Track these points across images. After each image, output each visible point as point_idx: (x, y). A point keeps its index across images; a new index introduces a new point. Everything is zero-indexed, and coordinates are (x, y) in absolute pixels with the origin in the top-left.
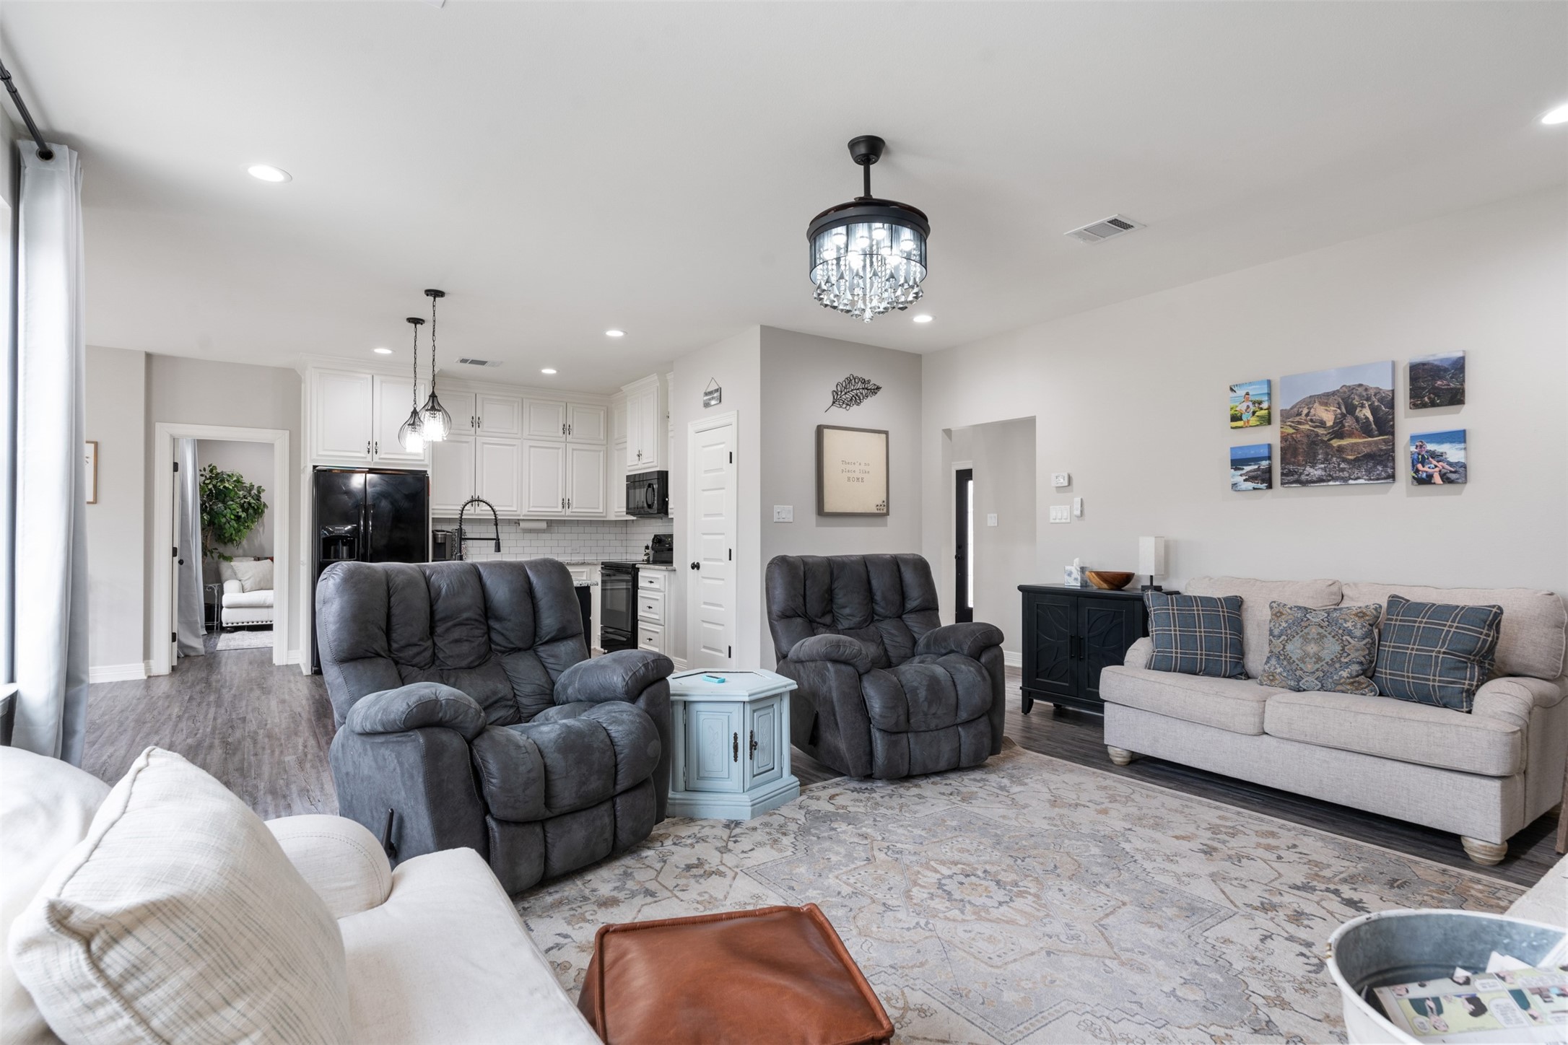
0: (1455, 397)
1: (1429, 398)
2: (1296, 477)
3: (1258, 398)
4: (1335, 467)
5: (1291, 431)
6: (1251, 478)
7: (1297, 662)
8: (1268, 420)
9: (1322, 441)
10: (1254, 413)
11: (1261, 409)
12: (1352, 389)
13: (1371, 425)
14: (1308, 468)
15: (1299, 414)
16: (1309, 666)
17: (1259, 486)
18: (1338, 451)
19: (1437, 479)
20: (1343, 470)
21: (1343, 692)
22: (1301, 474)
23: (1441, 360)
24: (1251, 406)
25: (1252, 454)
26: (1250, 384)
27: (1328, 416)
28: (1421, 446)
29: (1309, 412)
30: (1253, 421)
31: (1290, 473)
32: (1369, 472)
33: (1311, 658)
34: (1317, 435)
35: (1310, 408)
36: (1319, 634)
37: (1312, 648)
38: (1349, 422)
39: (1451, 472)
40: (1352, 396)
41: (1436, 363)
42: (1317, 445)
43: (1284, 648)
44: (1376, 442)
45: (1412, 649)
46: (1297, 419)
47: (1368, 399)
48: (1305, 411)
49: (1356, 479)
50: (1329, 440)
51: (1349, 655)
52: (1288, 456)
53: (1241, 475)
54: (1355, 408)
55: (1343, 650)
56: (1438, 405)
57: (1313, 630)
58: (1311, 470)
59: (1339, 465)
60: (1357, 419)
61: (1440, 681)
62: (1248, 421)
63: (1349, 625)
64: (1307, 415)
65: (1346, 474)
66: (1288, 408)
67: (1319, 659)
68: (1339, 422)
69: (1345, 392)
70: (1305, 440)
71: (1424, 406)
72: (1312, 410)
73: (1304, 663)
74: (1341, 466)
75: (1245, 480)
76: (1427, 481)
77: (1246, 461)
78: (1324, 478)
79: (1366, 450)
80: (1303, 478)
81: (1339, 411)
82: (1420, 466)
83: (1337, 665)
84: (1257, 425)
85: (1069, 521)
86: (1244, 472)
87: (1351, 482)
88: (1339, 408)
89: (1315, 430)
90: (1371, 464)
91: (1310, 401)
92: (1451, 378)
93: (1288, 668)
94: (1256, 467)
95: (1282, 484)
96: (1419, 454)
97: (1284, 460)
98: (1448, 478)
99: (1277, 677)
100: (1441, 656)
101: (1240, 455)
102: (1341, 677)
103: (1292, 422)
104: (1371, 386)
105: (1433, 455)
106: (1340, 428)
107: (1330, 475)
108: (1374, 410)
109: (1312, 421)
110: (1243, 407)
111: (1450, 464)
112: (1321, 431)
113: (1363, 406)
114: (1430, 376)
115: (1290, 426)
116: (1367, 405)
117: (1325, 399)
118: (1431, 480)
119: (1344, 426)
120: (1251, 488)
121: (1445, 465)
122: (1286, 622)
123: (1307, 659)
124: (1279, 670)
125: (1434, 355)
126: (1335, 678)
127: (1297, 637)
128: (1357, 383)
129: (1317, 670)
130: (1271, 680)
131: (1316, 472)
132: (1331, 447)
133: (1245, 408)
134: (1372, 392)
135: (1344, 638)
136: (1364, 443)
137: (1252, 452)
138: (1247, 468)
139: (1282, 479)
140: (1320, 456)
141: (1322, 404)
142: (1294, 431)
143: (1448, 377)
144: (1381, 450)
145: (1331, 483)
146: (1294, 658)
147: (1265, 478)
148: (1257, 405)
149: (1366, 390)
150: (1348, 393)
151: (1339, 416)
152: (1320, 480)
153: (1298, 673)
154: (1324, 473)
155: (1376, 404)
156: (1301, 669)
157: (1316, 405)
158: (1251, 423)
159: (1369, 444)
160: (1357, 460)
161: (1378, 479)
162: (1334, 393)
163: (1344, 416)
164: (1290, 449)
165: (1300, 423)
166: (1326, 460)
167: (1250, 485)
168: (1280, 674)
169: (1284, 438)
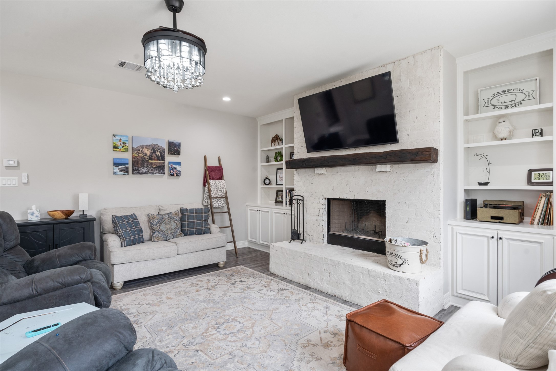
0: (178, 153)
1: (173, 152)
2: (138, 171)
3: (124, 142)
4: (150, 169)
5: (137, 155)
6: (122, 170)
7: (166, 231)
8: (127, 150)
9: (146, 160)
10: (123, 147)
11: (126, 146)
12: (155, 145)
13: (160, 157)
14: (142, 169)
15: (139, 150)
16: (169, 232)
17: (125, 173)
18: (151, 164)
19: (175, 175)
20: (152, 170)
21: (178, 237)
22: (140, 170)
23: (176, 142)
24: (122, 144)
25: (123, 162)
26: (122, 136)
27: (148, 152)
28: (172, 165)
29: (142, 150)
30: (123, 149)
31: (136, 170)
32: (159, 171)
33: (169, 229)
34: (145, 158)
35: (142, 149)
36: (169, 222)
37: (168, 226)
38: (154, 155)
39: (178, 173)
40: (155, 147)
41: (175, 143)
42: (145, 161)
43: (160, 228)
44: (161, 163)
45: (195, 221)
46: (138, 152)
47: (159, 149)
48: (141, 150)
49: (156, 173)
50: (148, 160)
51: (178, 226)
52: (135, 164)
53: (118, 169)
54: (156, 151)
55: (176, 225)
56: (175, 155)
57: (167, 221)
58: (143, 169)
59: (151, 168)
60: (156, 155)
61: (204, 228)
62: (121, 149)
63: (175, 217)
64: (142, 151)
65: (153, 172)
66: (136, 147)
67: (171, 229)
68: (151, 155)
69: (153, 146)
70: (141, 159)
71: (172, 154)
72: (143, 150)
73: (168, 231)
74: (152, 169)
75: (119, 171)
76: (172, 175)
77: (121, 164)
78: (147, 172)
79: (158, 165)
80: (140, 172)
81: (151, 151)
82: (171, 171)
83: (176, 230)
84: (124, 151)
85: (17, 185)
86: (119, 168)
87: (154, 174)
88: (151, 150)
89: (144, 156)
90: (160, 169)
91: (143, 146)
92: (178, 148)
93: (163, 234)
94: (124, 166)
95: (133, 173)
96: (171, 167)
97: (133, 165)
98: (177, 175)
99: (160, 238)
100: (203, 221)
101: (118, 161)
102: (178, 233)
103: (137, 152)
104: (160, 145)
105: (175, 168)
106: (151, 157)
107: (148, 172)
108: (161, 153)
109: (143, 153)
110: (119, 144)
111: (178, 171)
112: (146, 157)
113: (158, 151)
114: (174, 146)
115: (136, 154)
116: (159, 151)
117: (147, 147)
118: (174, 175)
119: (152, 156)
120: (122, 174)
121: (177, 171)
122: (157, 220)
123: (168, 230)
124: (160, 236)
125: (175, 141)
126: (177, 233)
127: (163, 224)
128: (156, 144)
129: (172, 232)
130: (158, 239)
131: (144, 170)
132: (149, 162)
133: (120, 144)
134: (160, 147)
135: (176, 221)
136: (158, 162)
137: (123, 161)
138: (121, 167)
139: (132, 172)
140: (145, 165)
141: (146, 148)
142: (137, 156)
143: (178, 147)
144: (162, 165)
145: (149, 174)
146: (164, 231)
147: (126, 170)
148: (124, 144)
149: (159, 146)
150: (154, 146)
151: (151, 153)
152: (145, 173)
153: (167, 235)
154: (146, 171)
155: (161, 151)
156: (167, 233)
157: (144, 148)
158: (122, 150)
159: (159, 163)
160: (156, 167)
161: (161, 174)
162: (150, 145)
163: (152, 153)
164: (135, 162)
165: (139, 153)
166: (147, 167)
167: (121, 173)
168: (161, 236)
169: (133, 157)
